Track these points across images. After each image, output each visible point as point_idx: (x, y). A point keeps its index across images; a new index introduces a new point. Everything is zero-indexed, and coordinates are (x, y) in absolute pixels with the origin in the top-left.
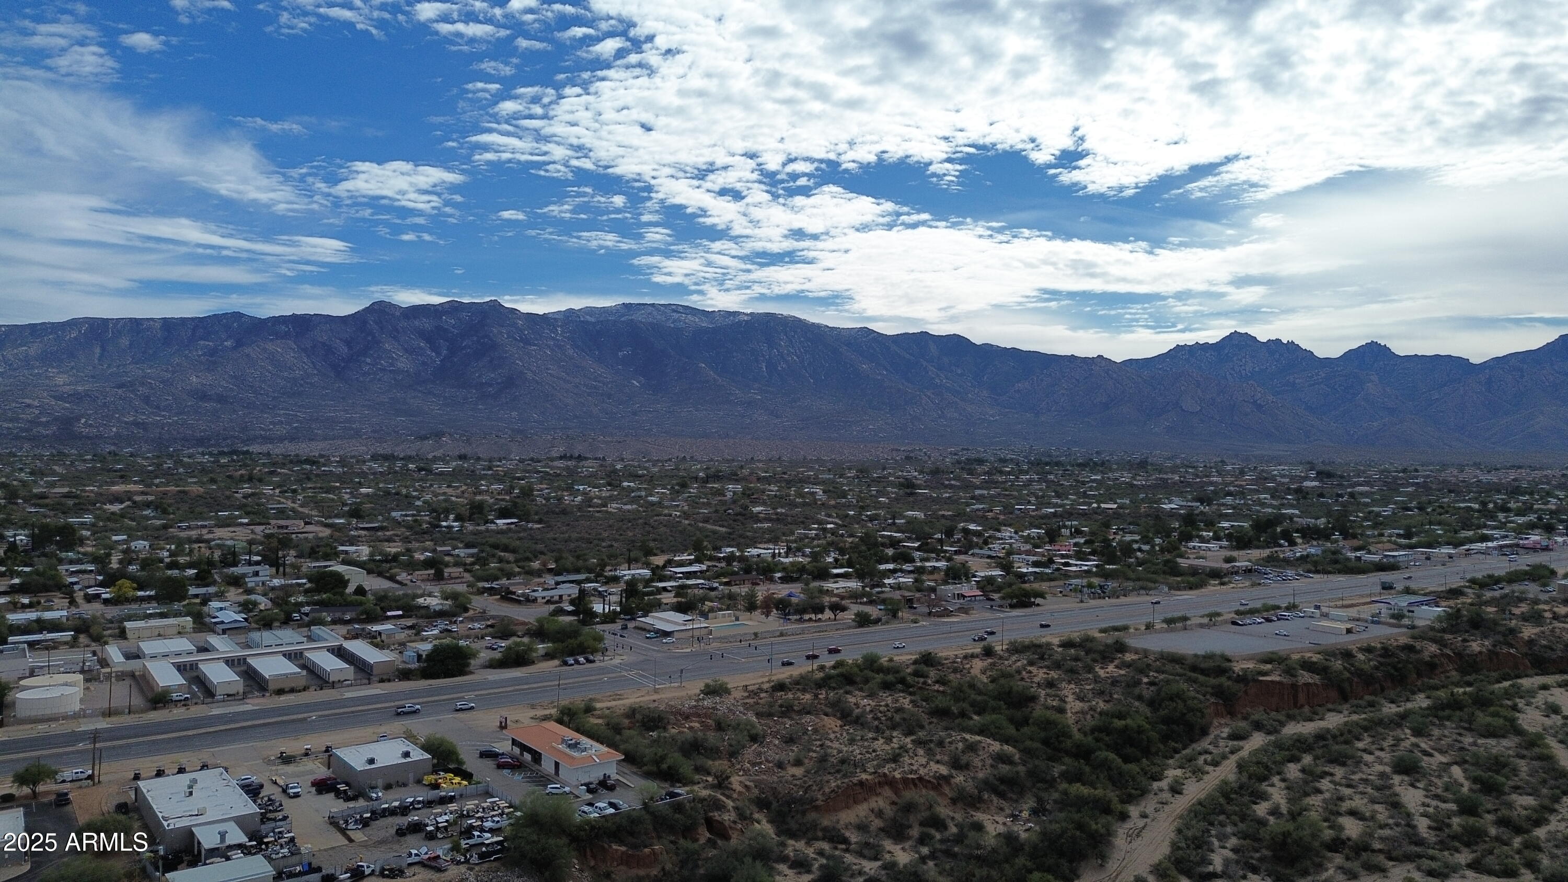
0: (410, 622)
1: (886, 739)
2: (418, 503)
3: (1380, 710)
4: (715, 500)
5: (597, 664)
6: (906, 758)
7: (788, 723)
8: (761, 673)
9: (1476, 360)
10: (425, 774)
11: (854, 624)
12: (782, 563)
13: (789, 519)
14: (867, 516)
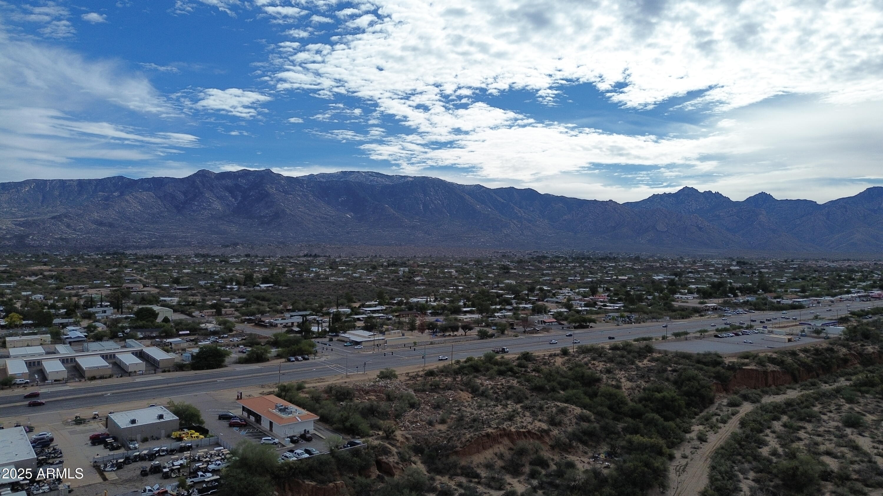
0: (192, 338)
1: (503, 405)
2: (216, 277)
3: (820, 387)
4: (392, 276)
5: (310, 361)
6: (518, 418)
7: (436, 396)
8: (418, 366)
9: (820, 202)
10: (173, 431)
11: (477, 337)
12: (432, 305)
13: (436, 284)
14: (482, 283)
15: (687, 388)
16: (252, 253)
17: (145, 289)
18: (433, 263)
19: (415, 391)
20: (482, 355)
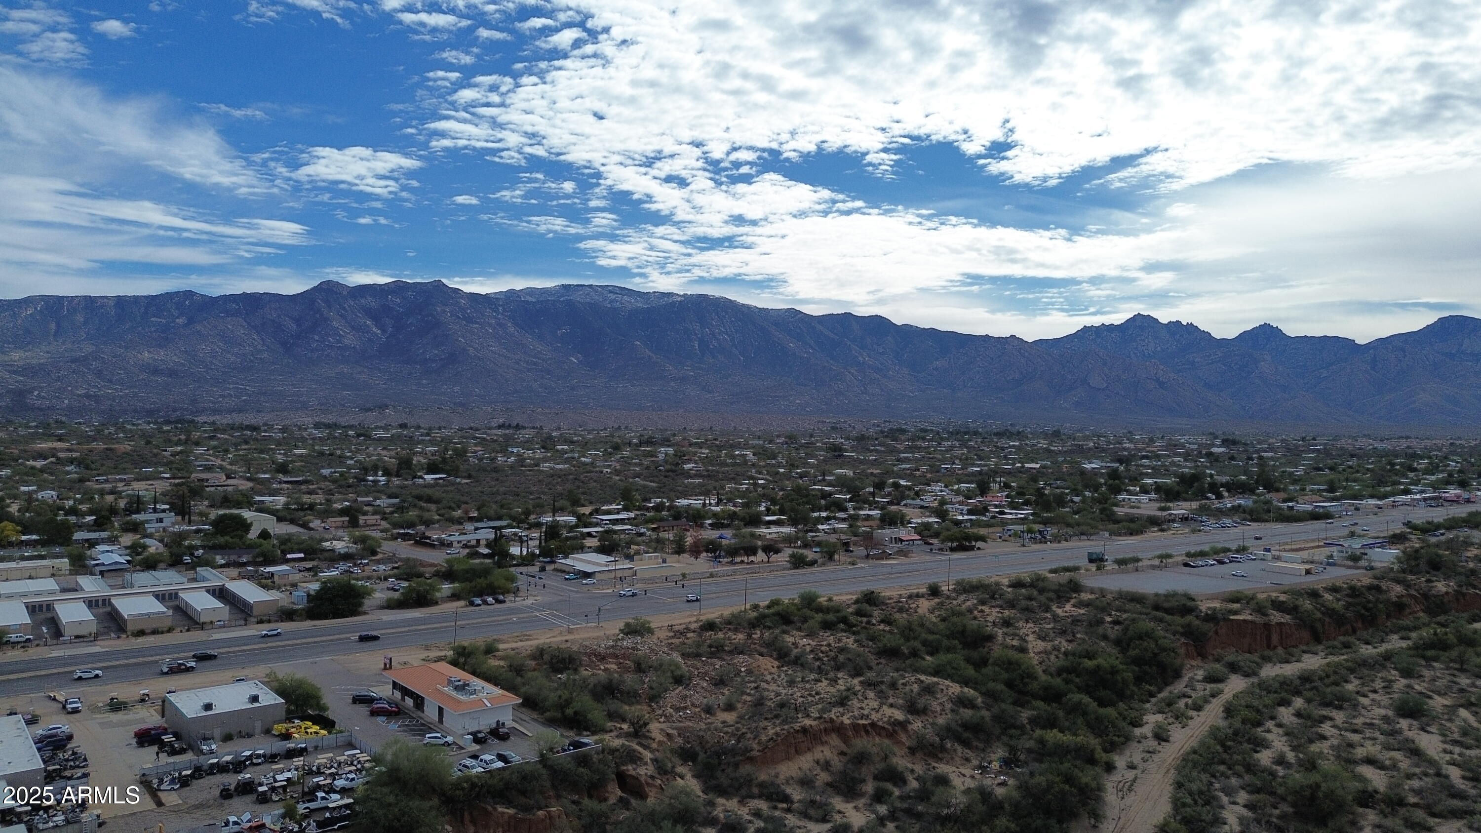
0: (309, 565)
1: (831, 680)
2: (350, 462)
3: (1358, 651)
4: (646, 462)
5: (508, 605)
6: (855, 702)
7: (718, 664)
8: (689, 613)
9: (1361, 341)
10: (276, 722)
11: (789, 565)
12: (712, 511)
13: (720, 476)
14: (797, 473)
15: (1137, 651)
16: (411, 422)
17: (230, 482)
18: (716, 440)
19: (683, 655)
20: (796, 596)
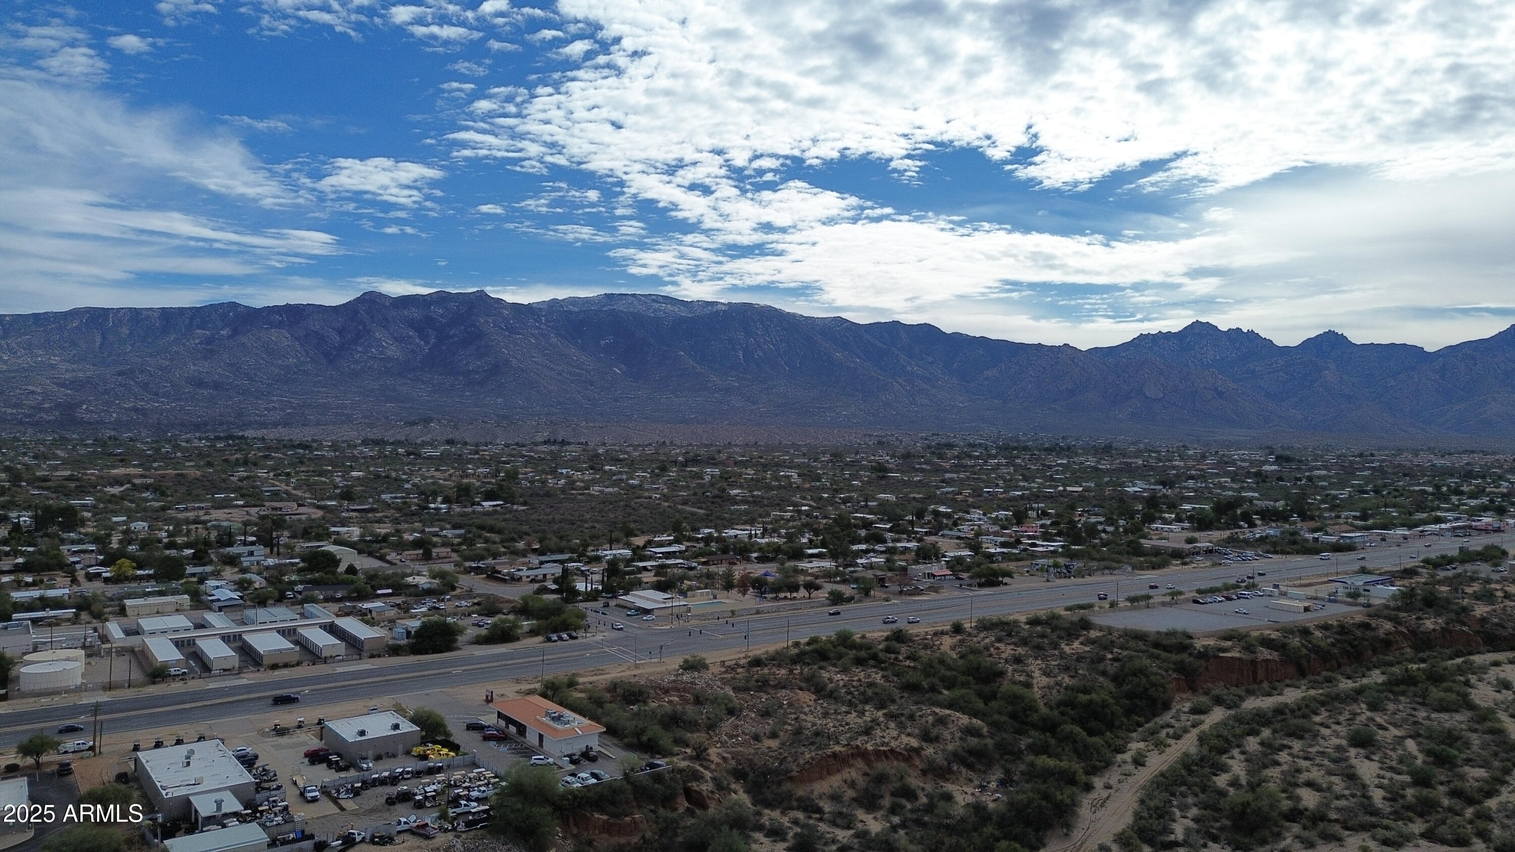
0: (399, 600)
1: (859, 712)
2: (407, 486)
3: (1337, 685)
4: (694, 483)
5: (581, 640)
6: (878, 731)
7: (764, 697)
8: (738, 649)
9: (1430, 348)
10: (414, 746)
11: (827, 602)
12: (758, 544)
13: (766, 502)
14: (840, 498)
15: (1130, 686)
16: (456, 435)
17: (302, 510)
18: (761, 457)
19: (734, 689)
20: (833, 634)
